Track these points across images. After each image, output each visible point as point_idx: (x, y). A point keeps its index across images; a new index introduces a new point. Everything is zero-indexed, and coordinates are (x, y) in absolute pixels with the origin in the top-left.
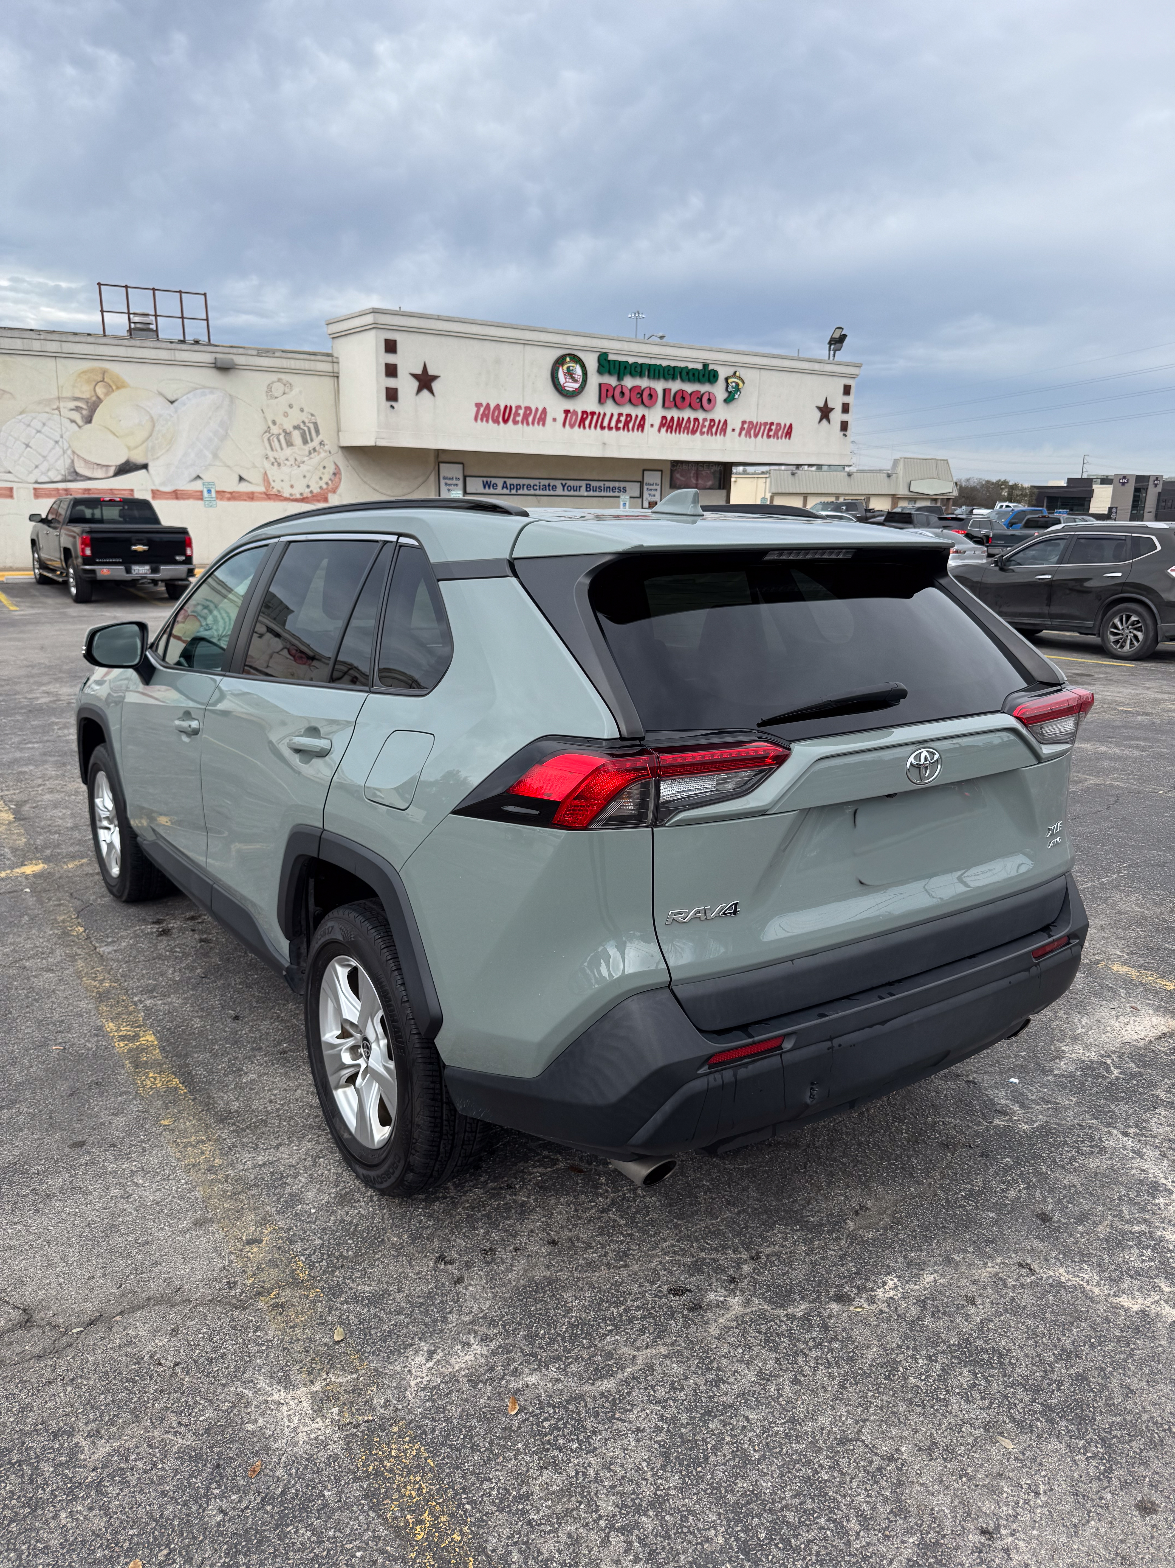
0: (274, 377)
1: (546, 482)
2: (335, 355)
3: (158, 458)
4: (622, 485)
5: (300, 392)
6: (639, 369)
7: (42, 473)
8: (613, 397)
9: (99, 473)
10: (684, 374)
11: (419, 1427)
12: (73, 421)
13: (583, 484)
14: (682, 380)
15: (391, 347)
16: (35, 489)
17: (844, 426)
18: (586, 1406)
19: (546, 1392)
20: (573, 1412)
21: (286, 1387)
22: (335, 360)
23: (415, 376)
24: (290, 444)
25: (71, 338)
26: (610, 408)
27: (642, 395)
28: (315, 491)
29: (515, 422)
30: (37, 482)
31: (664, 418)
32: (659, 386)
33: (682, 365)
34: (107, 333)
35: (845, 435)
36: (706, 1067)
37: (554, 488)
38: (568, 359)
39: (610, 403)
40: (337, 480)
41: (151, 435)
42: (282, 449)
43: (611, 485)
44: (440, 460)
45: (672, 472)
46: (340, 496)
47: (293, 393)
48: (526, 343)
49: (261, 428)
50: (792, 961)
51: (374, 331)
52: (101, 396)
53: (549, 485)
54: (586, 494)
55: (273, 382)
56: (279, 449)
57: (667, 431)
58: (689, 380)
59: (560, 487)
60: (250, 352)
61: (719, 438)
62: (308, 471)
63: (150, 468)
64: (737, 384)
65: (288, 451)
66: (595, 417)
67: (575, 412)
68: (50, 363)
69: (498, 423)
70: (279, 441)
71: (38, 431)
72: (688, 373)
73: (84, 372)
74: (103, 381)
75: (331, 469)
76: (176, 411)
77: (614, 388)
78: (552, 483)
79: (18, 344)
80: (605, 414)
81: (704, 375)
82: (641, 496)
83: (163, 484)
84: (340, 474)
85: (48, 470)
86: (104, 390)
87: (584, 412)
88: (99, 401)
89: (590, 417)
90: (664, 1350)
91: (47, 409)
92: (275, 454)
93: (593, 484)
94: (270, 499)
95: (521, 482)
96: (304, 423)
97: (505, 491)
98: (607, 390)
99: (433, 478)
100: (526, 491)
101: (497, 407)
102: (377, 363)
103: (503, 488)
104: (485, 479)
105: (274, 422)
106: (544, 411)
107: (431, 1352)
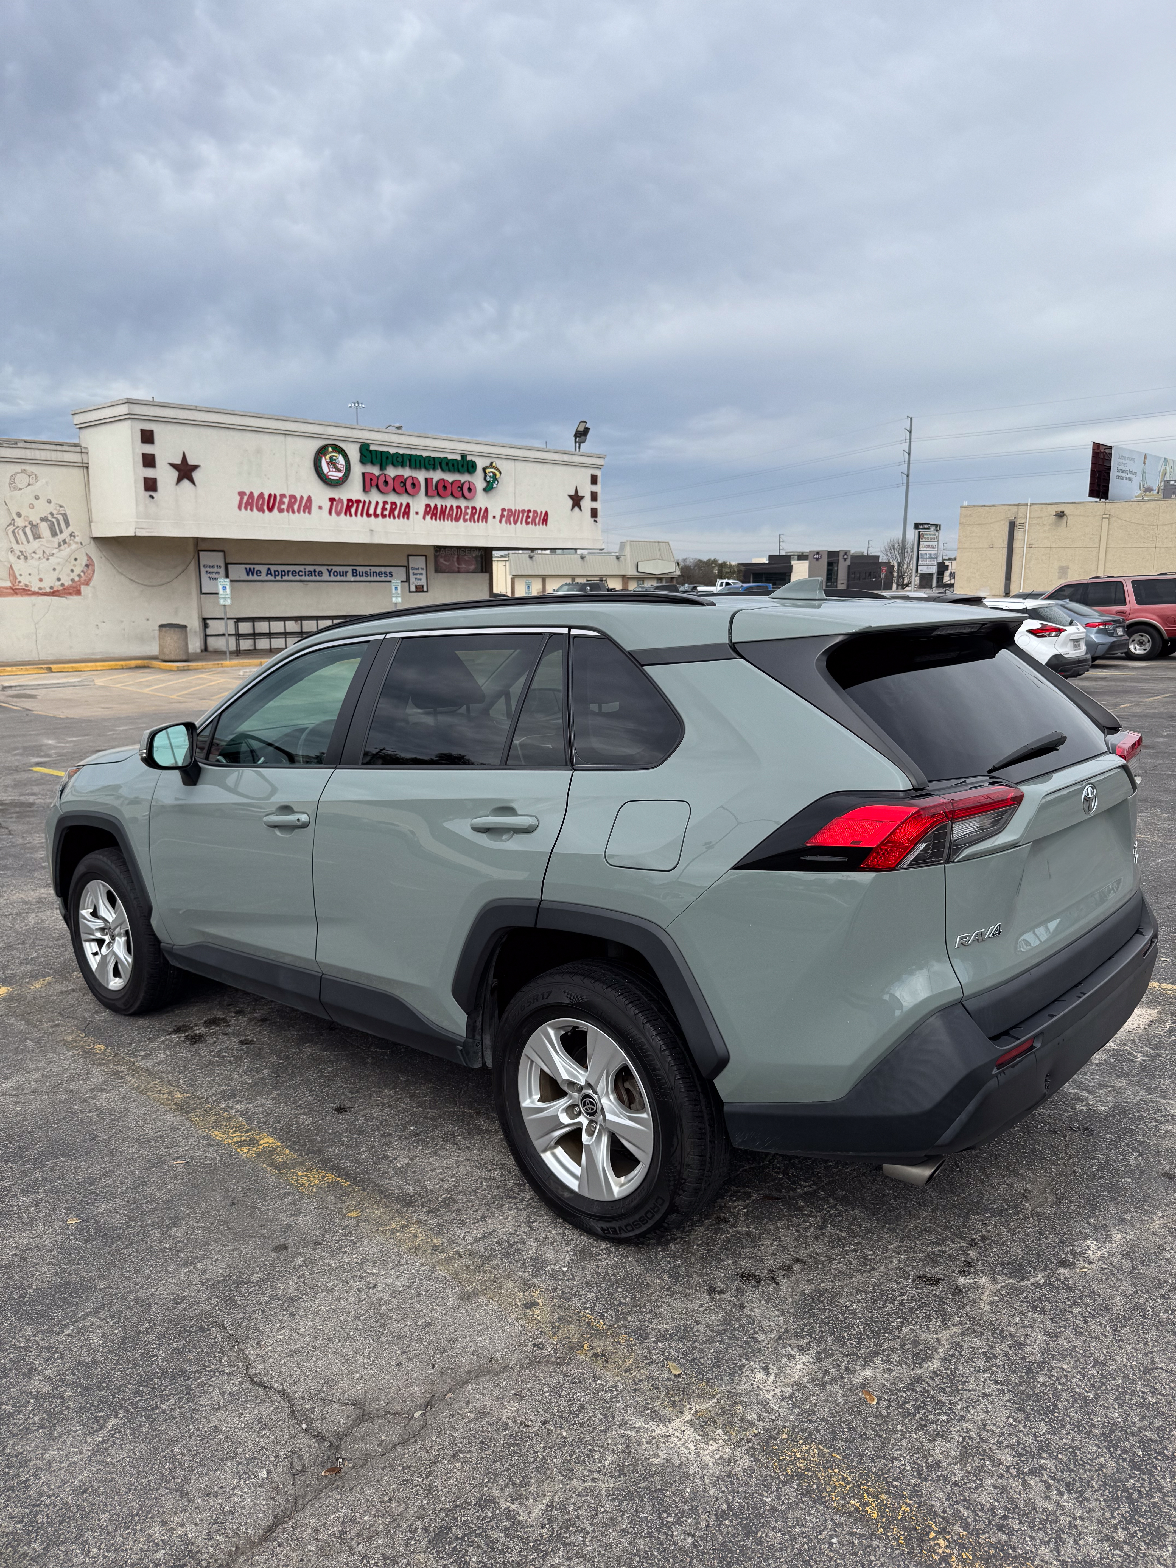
0: (16, 468)
1: (312, 568)
2: (83, 445)
4: (388, 569)
5: (47, 483)
6: (400, 459)
8: (377, 486)
10: (444, 465)
11: (804, 1430)
13: (349, 569)
14: (443, 470)
15: (147, 437)
17: (594, 513)
18: (929, 1385)
20: (923, 1392)
21: (661, 1422)
22: (83, 450)
23: (173, 466)
24: (37, 537)
26: (375, 497)
27: (405, 485)
28: (66, 584)
29: (281, 511)
31: (428, 506)
32: (421, 476)
33: (442, 455)
35: (596, 522)
36: (996, 1068)
37: (320, 573)
38: (330, 449)
39: (374, 491)
40: (90, 571)
42: (28, 542)
43: (378, 570)
44: (199, 548)
45: (436, 557)
46: (94, 587)
47: (39, 484)
48: (287, 434)
49: (4, 521)
51: (128, 422)
53: (315, 571)
54: (352, 579)
55: (16, 474)
56: (25, 542)
57: (431, 518)
58: (449, 471)
59: (326, 573)
61: (482, 524)
62: (59, 564)
64: (495, 474)
65: (35, 544)
66: (361, 505)
67: (341, 501)
69: (263, 511)
70: (25, 533)
72: (447, 464)
75: (84, 561)
77: (378, 477)
78: (318, 569)
80: (370, 502)
81: (463, 466)
82: (408, 580)
84: (93, 565)
87: (349, 500)
89: (355, 505)
90: (957, 1329)
92: (21, 547)
93: (359, 569)
94: (16, 594)
95: (286, 568)
96: (52, 514)
97: (270, 578)
98: (371, 480)
99: (192, 566)
100: (291, 578)
101: (261, 495)
102: (134, 453)
103: (267, 574)
104: (248, 567)
105: (19, 515)
106: (309, 499)
107: (765, 1369)
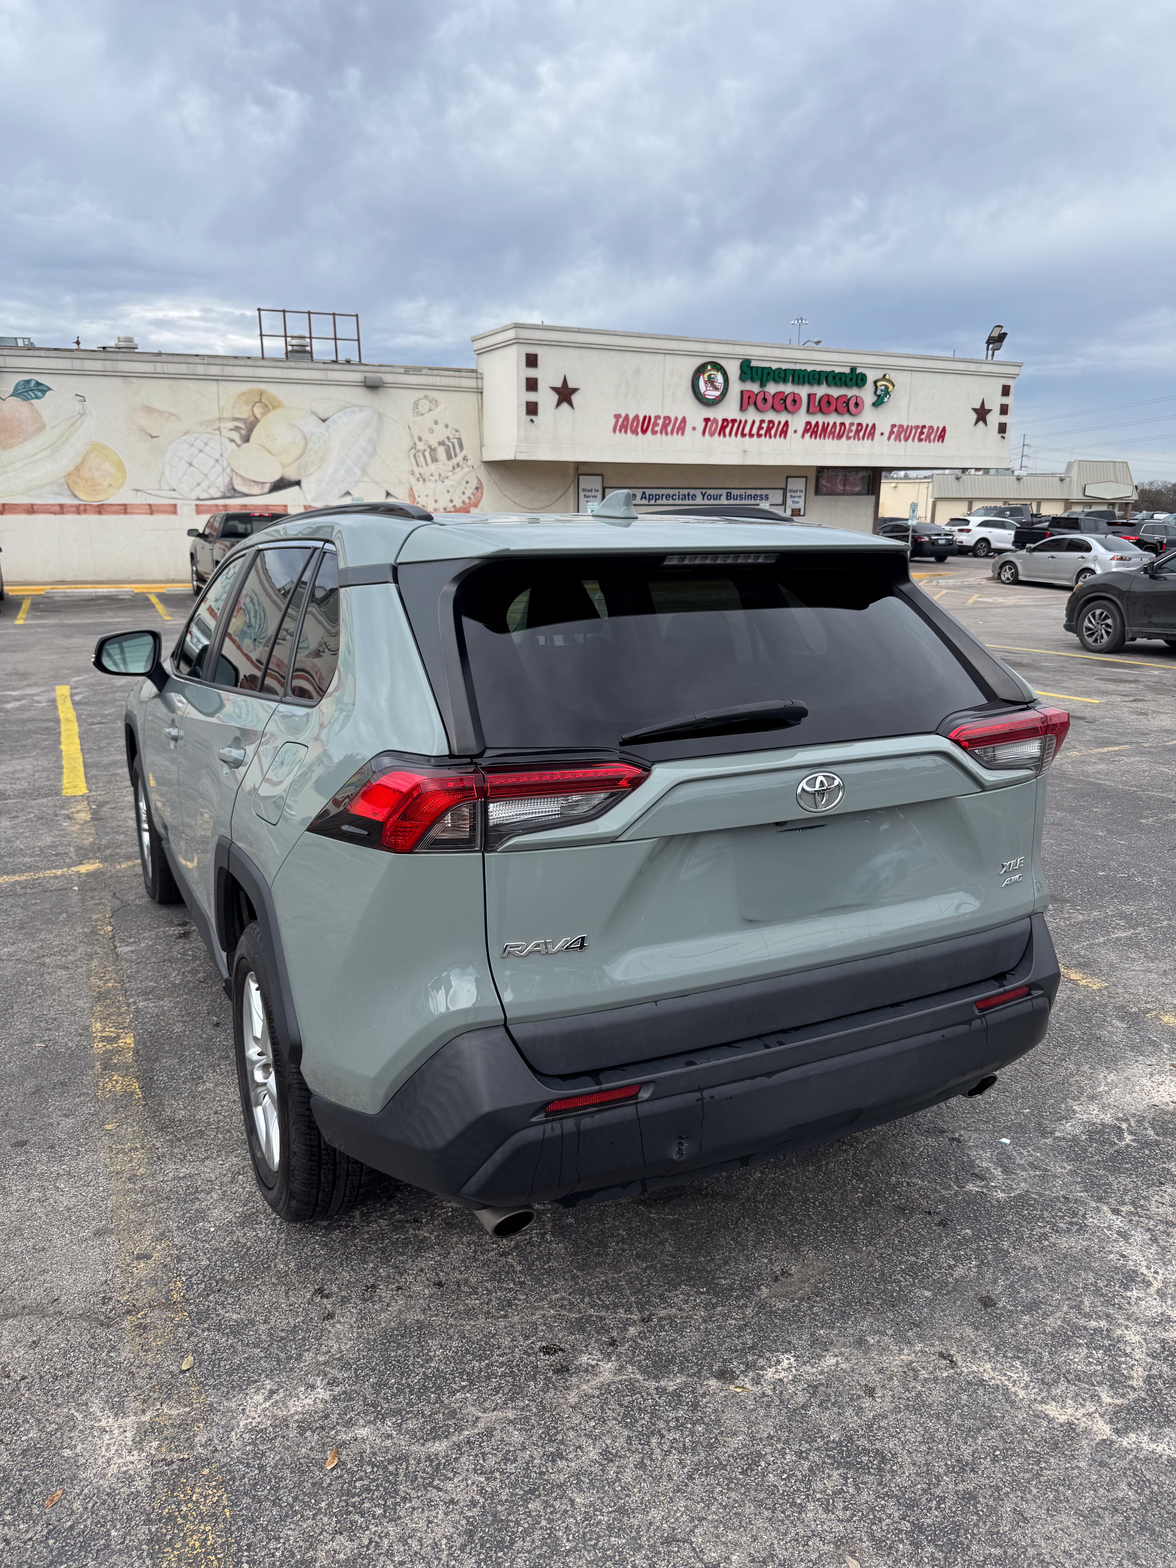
0: (420, 394)
1: (687, 491)
2: (480, 371)
3: (310, 475)
4: (764, 492)
5: (445, 409)
6: (782, 375)
7: (204, 491)
8: (755, 404)
9: (255, 490)
10: (830, 378)
11: (230, 1472)
12: (232, 441)
13: (724, 492)
14: (828, 385)
15: (532, 361)
16: (197, 506)
17: (1002, 428)
18: (407, 1468)
19: (372, 1447)
20: (391, 1473)
21: (116, 1415)
22: (479, 376)
23: (555, 389)
24: (435, 460)
25: (232, 362)
26: (752, 415)
27: (785, 401)
28: (456, 504)
29: (654, 432)
30: (198, 499)
31: (808, 423)
32: (803, 391)
33: (828, 369)
34: (265, 356)
35: (1004, 438)
36: (543, 1115)
37: (695, 496)
38: (709, 367)
39: (751, 409)
40: (479, 494)
41: (304, 453)
42: (427, 465)
43: (753, 492)
44: (580, 472)
45: (818, 479)
46: (482, 508)
47: (439, 409)
48: (667, 353)
49: (408, 444)
50: (656, 1002)
51: (515, 346)
52: (258, 416)
53: (689, 495)
54: (727, 501)
55: (419, 400)
56: (424, 465)
57: (811, 436)
58: (836, 385)
59: (700, 496)
60: (398, 370)
61: (867, 442)
62: (452, 486)
63: (303, 484)
64: (887, 387)
65: (433, 467)
66: (736, 425)
67: (715, 420)
68: (213, 386)
69: (637, 434)
70: (424, 457)
71: (201, 451)
72: (834, 378)
73: (243, 394)
74: (260, 402)
75: (474, 484)
76: (328, 429)
77: (757, 395)
78: (693, 491)
79: (183, 369)
80: (746, 422)
81: (851, 379)
82: (784, 503)
83: (315, 500)
84: (482, 488)
85: (209, 487)
86: (261, 410)
87: (724, 420)
88: (257, 420)
89: (730, 425)
90: (511, 1415)
91: (209, 430)
92: (421, 470)
93: (734, 492)
95: (661, 492)
96: (448, 438)
97: (644, 501)
98: (749, 397)
99: (572, 490)
100: (665, 499)
101: (636, 417)
102: (518, 377)
103: (642, 498)
105: (420, 439)
106: (684, 419)
107: (272, 1392)
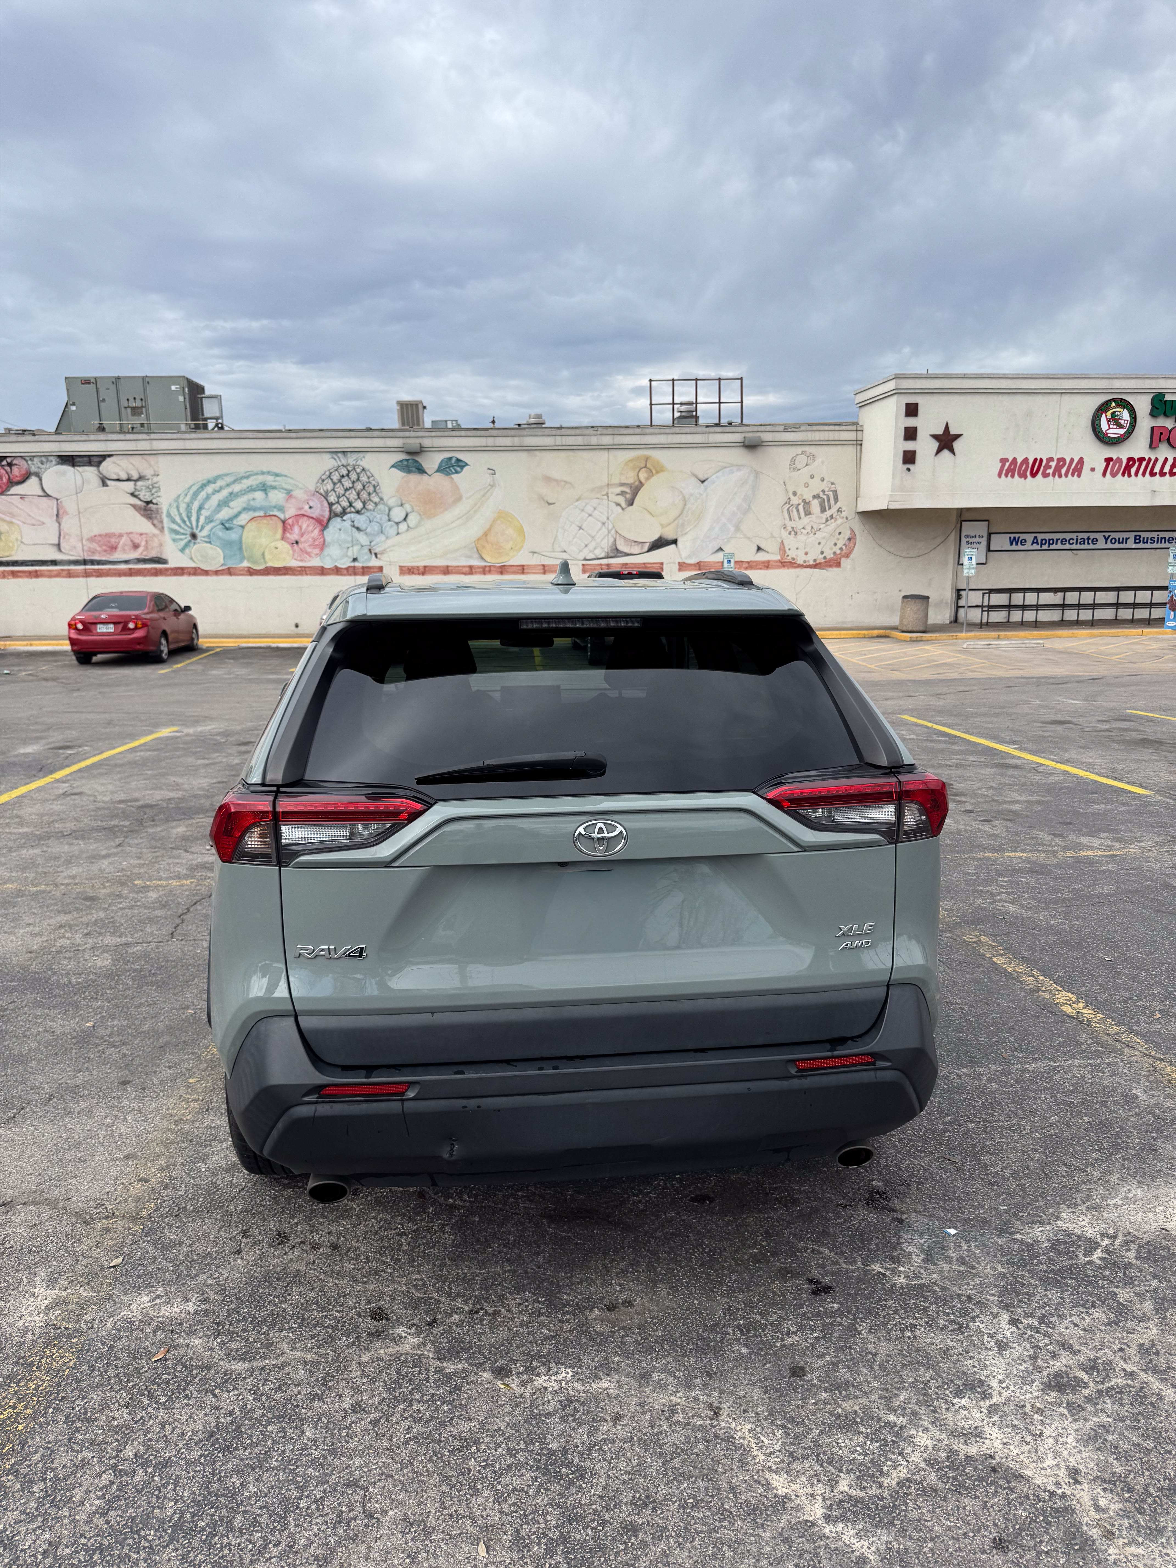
0: (799, 450)
1: (1085, 536)
2: (861, 423)
3: (686, 533)
5: (823, 462)
7: (591, 551)
8: (1169, 440)
9: (636, 550)
12: (618, 505)
13: (1132, 536)
15: (912, 410)
16: (583, 565)
18: (205, 1375)
19: (194, 1354)
20: (192, 1375)
22: (859, 428)
23: (935, 437)
24: (808, 513)
25: (623, 431)
26: (1164, 453)
28: (828, 557)
29: (1045, 475)
30: (585, 559)
34: (653, 423)
36: (316, 1096)
37: (1095, 541)
39: (1164, 446)
40: (851, 545)
41: (682, 513)
42: (800, 518)
44: (963, 518)
46: (853, 559)
47: (816, 463)
48: (1063, 391)
49: (782, 499)
51: (895, 397)
52: (643, 480)
53: (1089, 538)
54: (1134, 546)
55: (797, 455)
56: (797, 519)
59: (1101, 540)
60: (777, 429)
62: (824, 538)
63: (679, 543)
65: (806, 520)
66: (1144, 463)
67: (1119, 460)
68: (604, 455)
69: (1026, 477)
70: (798, 511)
71: (590, 515)
73: (631, 461)
74: (645, 467)
75: (847, 534)
76: (706, 489)
78: (1093, 536)
79: (579, 440)
80: (1156, 460)
83: (689, 557)
84: (855, 539)
85: (595, 548)
86: (645, 475)
87: (1130, 459)
88: (641, 485)
89: (1137, 464)
90: (309, 1357)
91: (599, 496)
92: (793, 524)
93: (1144, 535)
94: (784, 566)
95: (1055, 536)
96: (823, 491)
97: (1035, 547)
98: (1161, 434)
99: (953, 537)
100: (1060, 546)
101: (1026, 460)
102: (896, 428)
103: (1033, 543)
104: (1012, 536)
105: (795, 494)
106: (1081, 460)
107: (158, 1297)
